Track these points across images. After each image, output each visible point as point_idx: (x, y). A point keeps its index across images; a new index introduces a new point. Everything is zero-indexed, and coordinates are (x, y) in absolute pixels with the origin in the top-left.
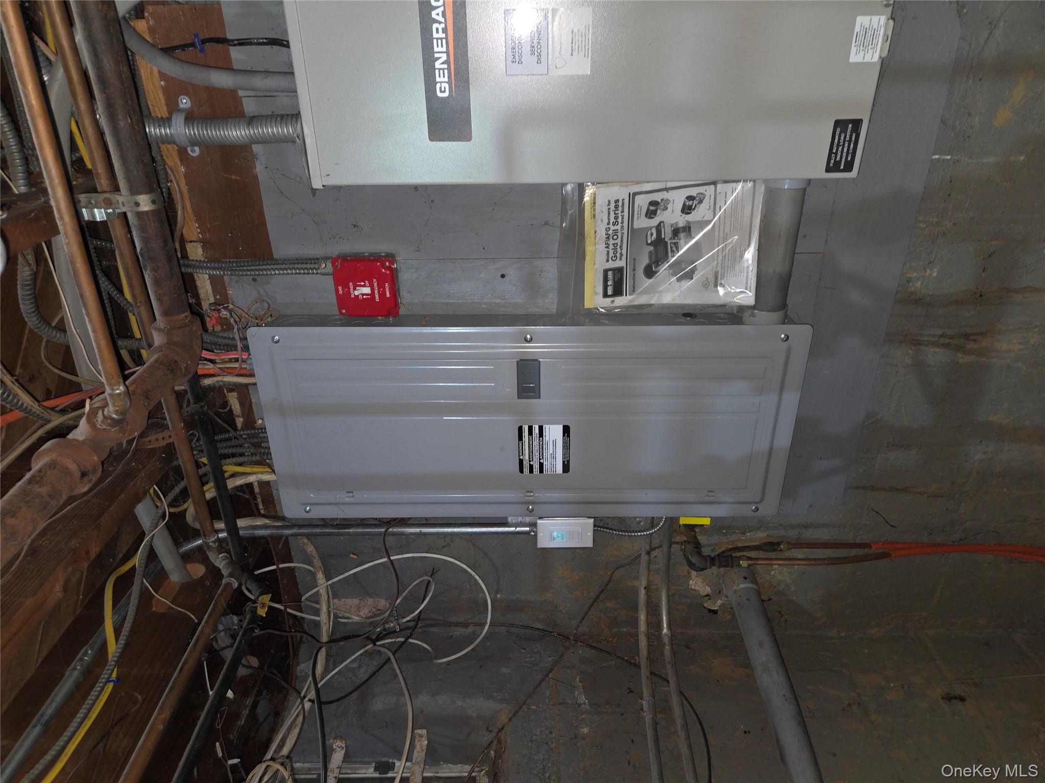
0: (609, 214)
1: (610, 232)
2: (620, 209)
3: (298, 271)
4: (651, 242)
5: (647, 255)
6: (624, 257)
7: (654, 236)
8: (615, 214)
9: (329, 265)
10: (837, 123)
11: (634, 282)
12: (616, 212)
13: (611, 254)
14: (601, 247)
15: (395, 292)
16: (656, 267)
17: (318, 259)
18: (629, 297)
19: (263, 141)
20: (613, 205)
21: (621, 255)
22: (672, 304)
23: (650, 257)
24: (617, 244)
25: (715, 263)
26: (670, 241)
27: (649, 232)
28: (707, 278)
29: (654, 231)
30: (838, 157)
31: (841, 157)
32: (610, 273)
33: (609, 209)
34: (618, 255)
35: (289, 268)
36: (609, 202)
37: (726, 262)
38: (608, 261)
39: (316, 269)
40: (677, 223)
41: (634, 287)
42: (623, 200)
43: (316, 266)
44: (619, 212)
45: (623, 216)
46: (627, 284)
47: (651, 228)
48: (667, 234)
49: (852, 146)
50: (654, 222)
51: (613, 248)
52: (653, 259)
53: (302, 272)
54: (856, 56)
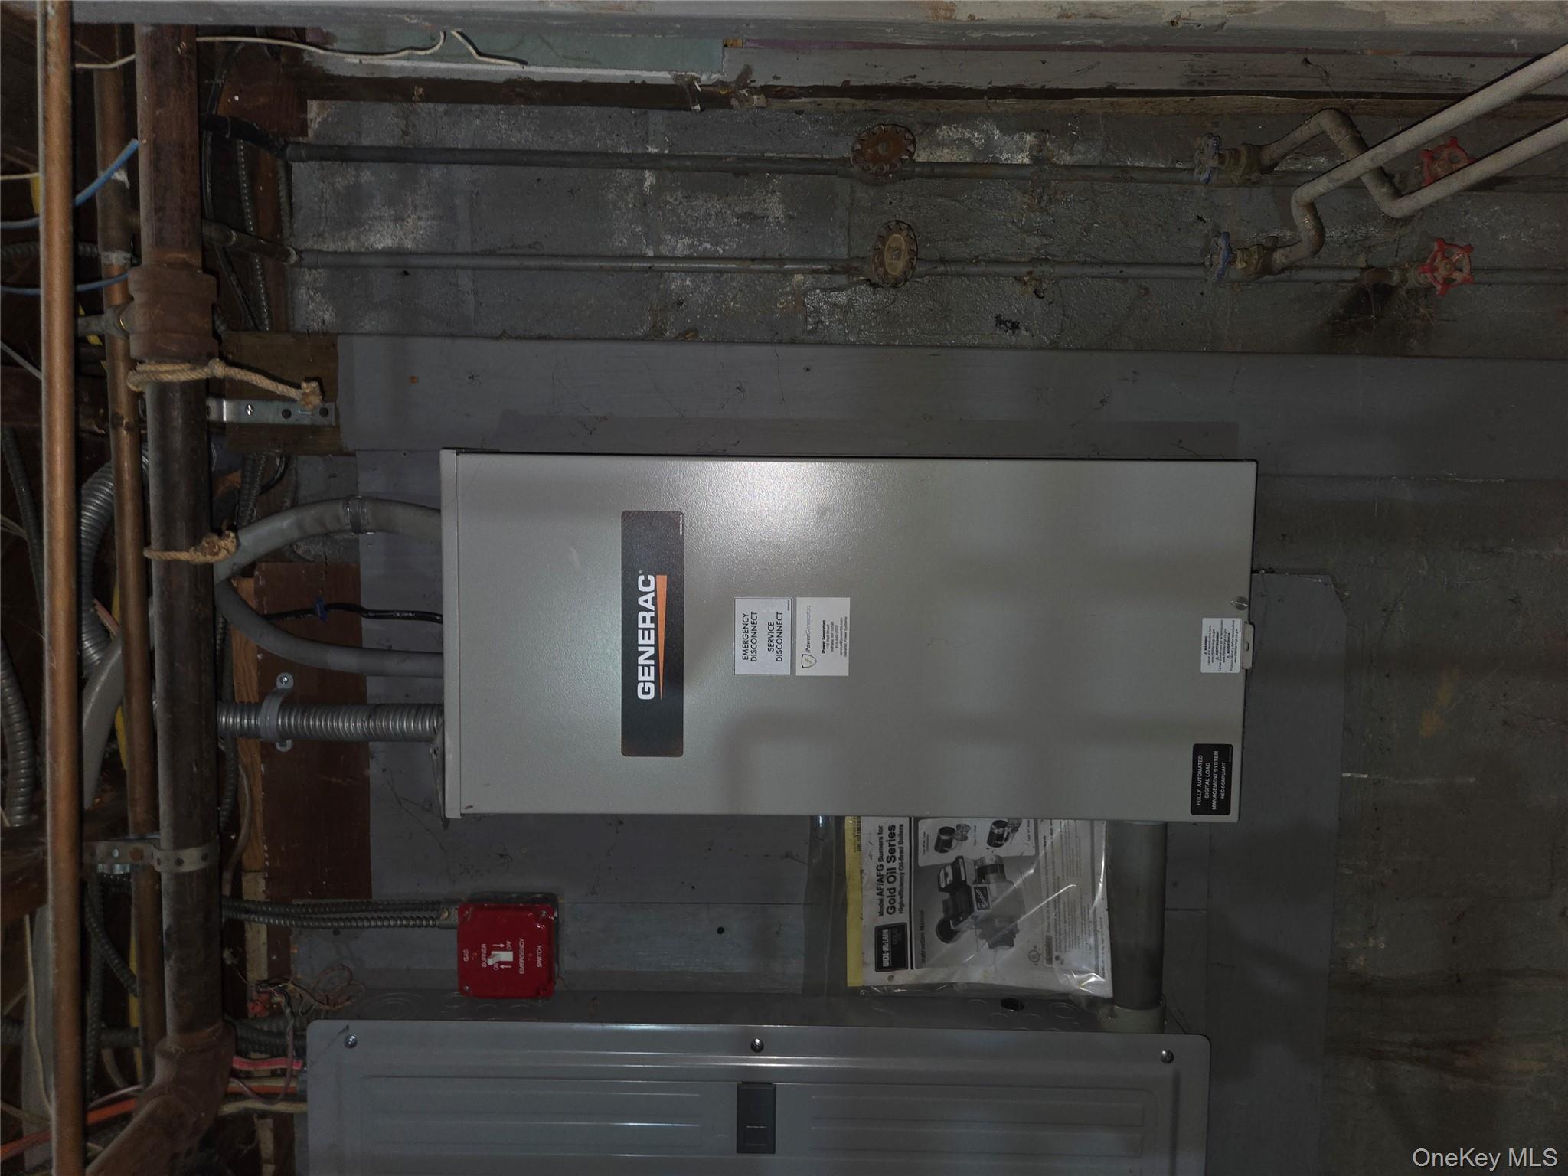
0: (881, 845)
1: (884, 872)
2: (897, 838)
3: (405, 922)
4: (947, 886)
5: (941, 906)
6: (906, 909)
7: (950, 877)
8: (890, 845)
9: (455, 913)
10: (1198, 749)
11: (923, 947)
12: (892, 843)
13: (886, 904)
14: (871, 894)
15: (551, 958)
16: (955, 925)
17: (439, 903)
18: (917, 971)
19: (386, 737)
20: (886, 834)
21: (902, 905)
22: (984, 984)
23: (946, 911)
24: (894, 889)
25: (1046, 924)
26: (975, 886)
27: (942, 872)
28: (1035, 947)
29: (949, 870)
30: (1207, 795)
31: (1211, 794)
32: (885, 932)
33: (881, 838)
34: (897, 906)
35: (392, 918)
36: (881, 828)
37: (1062, 923)
38: (881, 914)
39: (433, 919)
40: (982, 859)
41: (923, 956)
42: (901, 826)
43: (434, 914)
44: (896, 843)
45: (901, 849)
46: (913, 950)
47: (944, 866)
48: (969, 875)
49: (1223, 780)
50: (949, 857)
51: (889, 894)
52: (951, 912)
53: (411, 923)
54: (1209, 666)
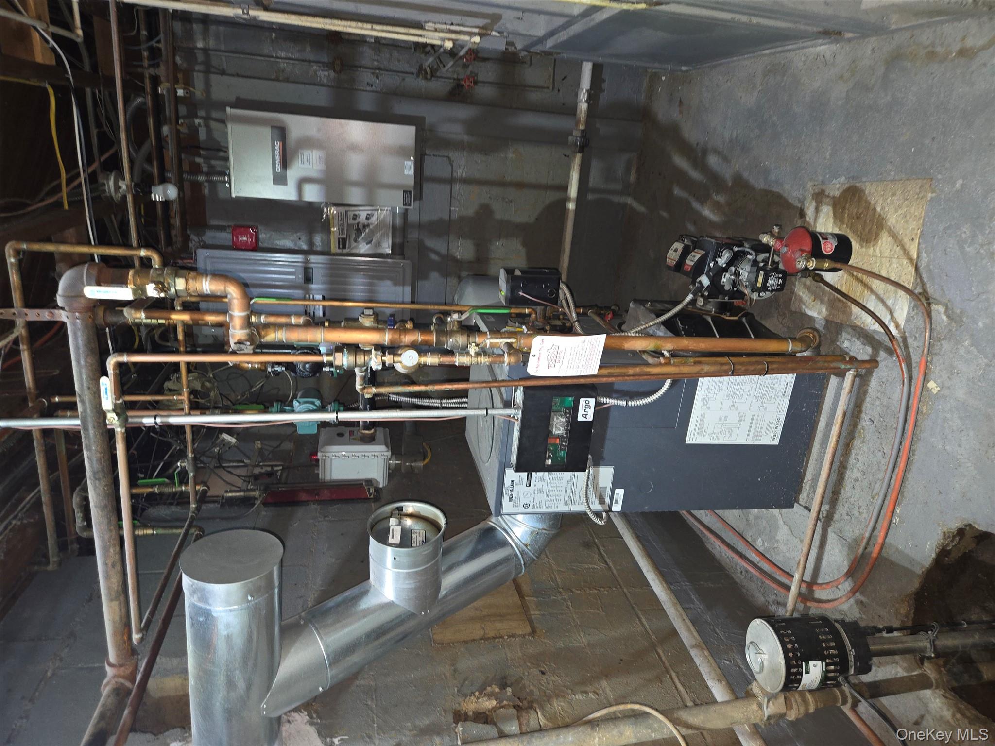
0: (338, 217)
1: (340, 225)
3: (217, 231)
4: (355, 229)
5: (354, 234)
9: (230, 229)
10: (404, 191)
11: (350, 244)
13: (340, 232)
14: (337, 229)
16: (358, 238)
17: (226, 226)
18: (348, 250)
24: (342, 229)
26: (362, 229)
28: (376, 243)
29: (356, 225)
30: (406, 202)
32: (340, 241)
34: (343, 233)
35: (213, 230)
37: (382, 238)
38: (339, 235)
40: (364, 223)
43: (225, 229)
44: (342, 217)
45: (344, 219)
46: (347, 246)
49: (410, 198)
50: (356, 222)
52: (357, 235)
54: (406, 172)
